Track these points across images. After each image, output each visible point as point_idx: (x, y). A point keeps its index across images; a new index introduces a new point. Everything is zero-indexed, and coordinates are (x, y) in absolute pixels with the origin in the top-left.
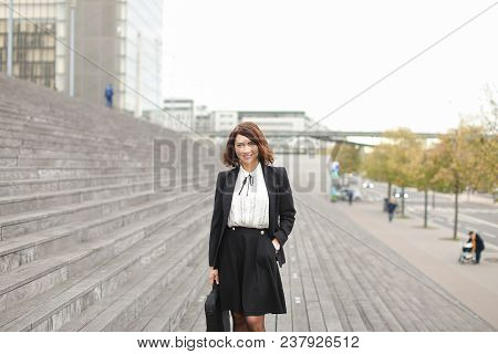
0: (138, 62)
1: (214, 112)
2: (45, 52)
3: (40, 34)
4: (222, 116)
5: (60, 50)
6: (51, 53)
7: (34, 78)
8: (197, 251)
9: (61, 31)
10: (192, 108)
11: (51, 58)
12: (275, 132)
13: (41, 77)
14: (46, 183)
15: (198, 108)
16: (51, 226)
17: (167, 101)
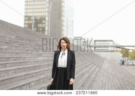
0: (67, 27)
2: (43, 24)
3: (42, 20)
5: (47, 24)
6: (44, 24)
7: (40, 31)
8: (84, 82)
9: (47, 19)
11: (44, 26)
12: (105, 46)
13: (42, 31)
14: (40, 61)
16: (40, 74)
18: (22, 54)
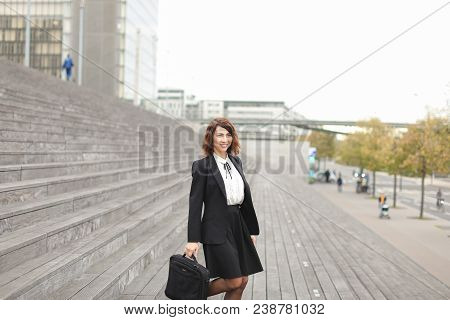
1: (202, 102)
2: (52, 45)
4: (210, 105)
6: (57, 46)
10: (182, 98)
15: (188, 98)
17: (160, 91)
18: (41, 144)
